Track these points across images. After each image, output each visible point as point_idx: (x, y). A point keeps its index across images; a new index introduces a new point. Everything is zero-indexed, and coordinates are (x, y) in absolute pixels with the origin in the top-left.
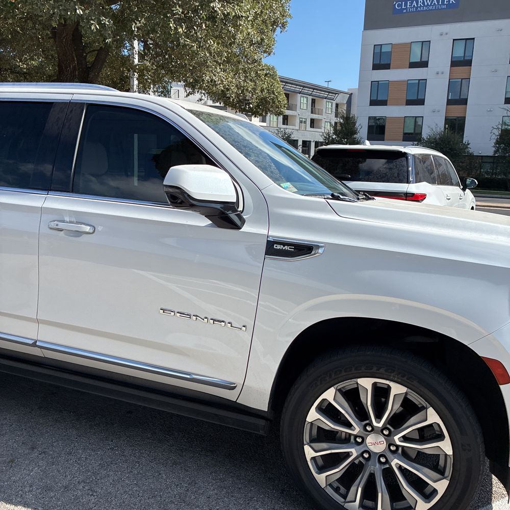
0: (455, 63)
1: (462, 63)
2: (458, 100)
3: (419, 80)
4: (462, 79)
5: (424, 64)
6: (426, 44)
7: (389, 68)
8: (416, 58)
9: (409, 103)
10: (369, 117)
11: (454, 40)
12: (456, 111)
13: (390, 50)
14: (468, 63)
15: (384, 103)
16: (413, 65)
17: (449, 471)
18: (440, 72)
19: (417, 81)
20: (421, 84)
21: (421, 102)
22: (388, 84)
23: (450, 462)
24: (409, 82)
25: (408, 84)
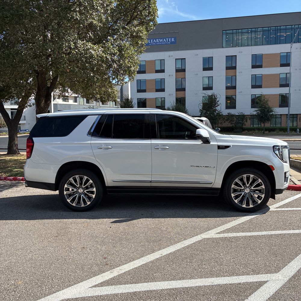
0: (177, 71)
1: (181, 70)
2: (181, 89)
3: (161, 79)
4: (182, 78)
5: (162, 71)
6: (162, 61)
7: (145, 73)
8: (158, 68)
9: (157, 91)
10: (137, 99)
11: (176, 59)
12: (180, 95)
13: (145, 64)
14: (184, 70)
15: (144, 91)
16: (157, 71)
17: (264, 192)
18: (171, 75)
19: (160, 80)
20: (162, 81)
21: (163, 90)
22: (145, 81)
23: (264, 190)
24: (156, 80)
25: (156, 81)
